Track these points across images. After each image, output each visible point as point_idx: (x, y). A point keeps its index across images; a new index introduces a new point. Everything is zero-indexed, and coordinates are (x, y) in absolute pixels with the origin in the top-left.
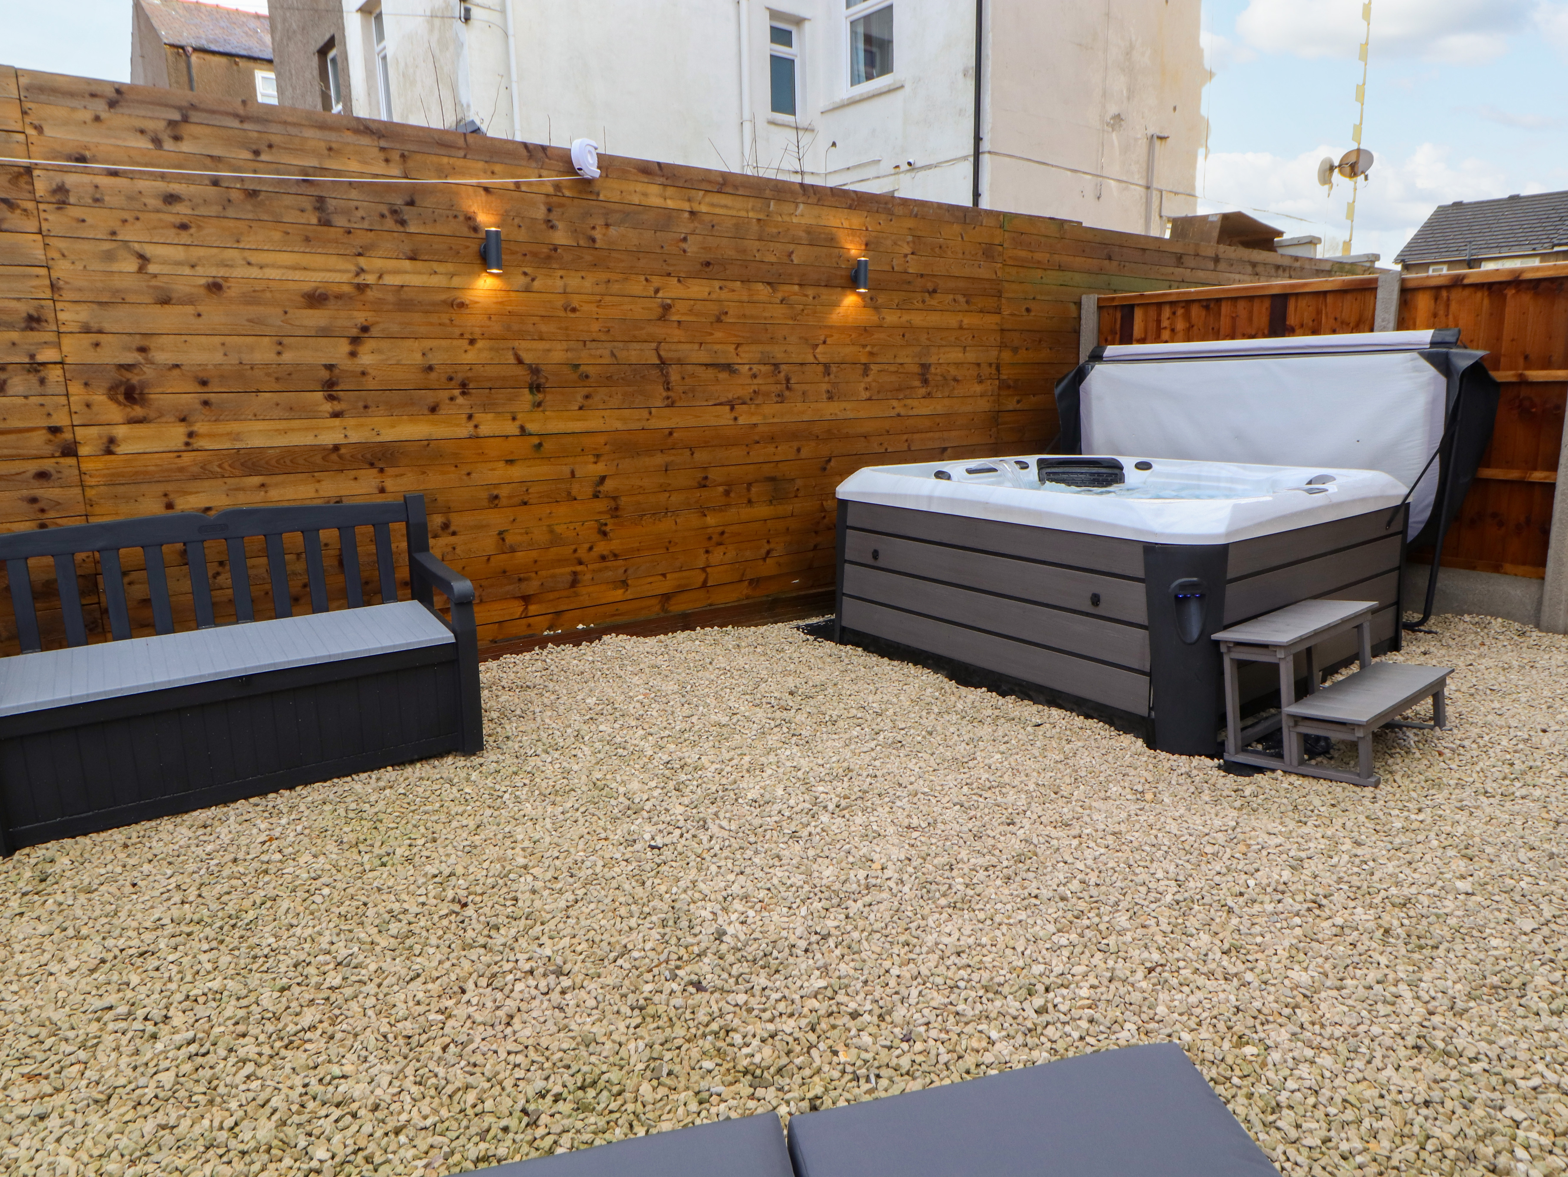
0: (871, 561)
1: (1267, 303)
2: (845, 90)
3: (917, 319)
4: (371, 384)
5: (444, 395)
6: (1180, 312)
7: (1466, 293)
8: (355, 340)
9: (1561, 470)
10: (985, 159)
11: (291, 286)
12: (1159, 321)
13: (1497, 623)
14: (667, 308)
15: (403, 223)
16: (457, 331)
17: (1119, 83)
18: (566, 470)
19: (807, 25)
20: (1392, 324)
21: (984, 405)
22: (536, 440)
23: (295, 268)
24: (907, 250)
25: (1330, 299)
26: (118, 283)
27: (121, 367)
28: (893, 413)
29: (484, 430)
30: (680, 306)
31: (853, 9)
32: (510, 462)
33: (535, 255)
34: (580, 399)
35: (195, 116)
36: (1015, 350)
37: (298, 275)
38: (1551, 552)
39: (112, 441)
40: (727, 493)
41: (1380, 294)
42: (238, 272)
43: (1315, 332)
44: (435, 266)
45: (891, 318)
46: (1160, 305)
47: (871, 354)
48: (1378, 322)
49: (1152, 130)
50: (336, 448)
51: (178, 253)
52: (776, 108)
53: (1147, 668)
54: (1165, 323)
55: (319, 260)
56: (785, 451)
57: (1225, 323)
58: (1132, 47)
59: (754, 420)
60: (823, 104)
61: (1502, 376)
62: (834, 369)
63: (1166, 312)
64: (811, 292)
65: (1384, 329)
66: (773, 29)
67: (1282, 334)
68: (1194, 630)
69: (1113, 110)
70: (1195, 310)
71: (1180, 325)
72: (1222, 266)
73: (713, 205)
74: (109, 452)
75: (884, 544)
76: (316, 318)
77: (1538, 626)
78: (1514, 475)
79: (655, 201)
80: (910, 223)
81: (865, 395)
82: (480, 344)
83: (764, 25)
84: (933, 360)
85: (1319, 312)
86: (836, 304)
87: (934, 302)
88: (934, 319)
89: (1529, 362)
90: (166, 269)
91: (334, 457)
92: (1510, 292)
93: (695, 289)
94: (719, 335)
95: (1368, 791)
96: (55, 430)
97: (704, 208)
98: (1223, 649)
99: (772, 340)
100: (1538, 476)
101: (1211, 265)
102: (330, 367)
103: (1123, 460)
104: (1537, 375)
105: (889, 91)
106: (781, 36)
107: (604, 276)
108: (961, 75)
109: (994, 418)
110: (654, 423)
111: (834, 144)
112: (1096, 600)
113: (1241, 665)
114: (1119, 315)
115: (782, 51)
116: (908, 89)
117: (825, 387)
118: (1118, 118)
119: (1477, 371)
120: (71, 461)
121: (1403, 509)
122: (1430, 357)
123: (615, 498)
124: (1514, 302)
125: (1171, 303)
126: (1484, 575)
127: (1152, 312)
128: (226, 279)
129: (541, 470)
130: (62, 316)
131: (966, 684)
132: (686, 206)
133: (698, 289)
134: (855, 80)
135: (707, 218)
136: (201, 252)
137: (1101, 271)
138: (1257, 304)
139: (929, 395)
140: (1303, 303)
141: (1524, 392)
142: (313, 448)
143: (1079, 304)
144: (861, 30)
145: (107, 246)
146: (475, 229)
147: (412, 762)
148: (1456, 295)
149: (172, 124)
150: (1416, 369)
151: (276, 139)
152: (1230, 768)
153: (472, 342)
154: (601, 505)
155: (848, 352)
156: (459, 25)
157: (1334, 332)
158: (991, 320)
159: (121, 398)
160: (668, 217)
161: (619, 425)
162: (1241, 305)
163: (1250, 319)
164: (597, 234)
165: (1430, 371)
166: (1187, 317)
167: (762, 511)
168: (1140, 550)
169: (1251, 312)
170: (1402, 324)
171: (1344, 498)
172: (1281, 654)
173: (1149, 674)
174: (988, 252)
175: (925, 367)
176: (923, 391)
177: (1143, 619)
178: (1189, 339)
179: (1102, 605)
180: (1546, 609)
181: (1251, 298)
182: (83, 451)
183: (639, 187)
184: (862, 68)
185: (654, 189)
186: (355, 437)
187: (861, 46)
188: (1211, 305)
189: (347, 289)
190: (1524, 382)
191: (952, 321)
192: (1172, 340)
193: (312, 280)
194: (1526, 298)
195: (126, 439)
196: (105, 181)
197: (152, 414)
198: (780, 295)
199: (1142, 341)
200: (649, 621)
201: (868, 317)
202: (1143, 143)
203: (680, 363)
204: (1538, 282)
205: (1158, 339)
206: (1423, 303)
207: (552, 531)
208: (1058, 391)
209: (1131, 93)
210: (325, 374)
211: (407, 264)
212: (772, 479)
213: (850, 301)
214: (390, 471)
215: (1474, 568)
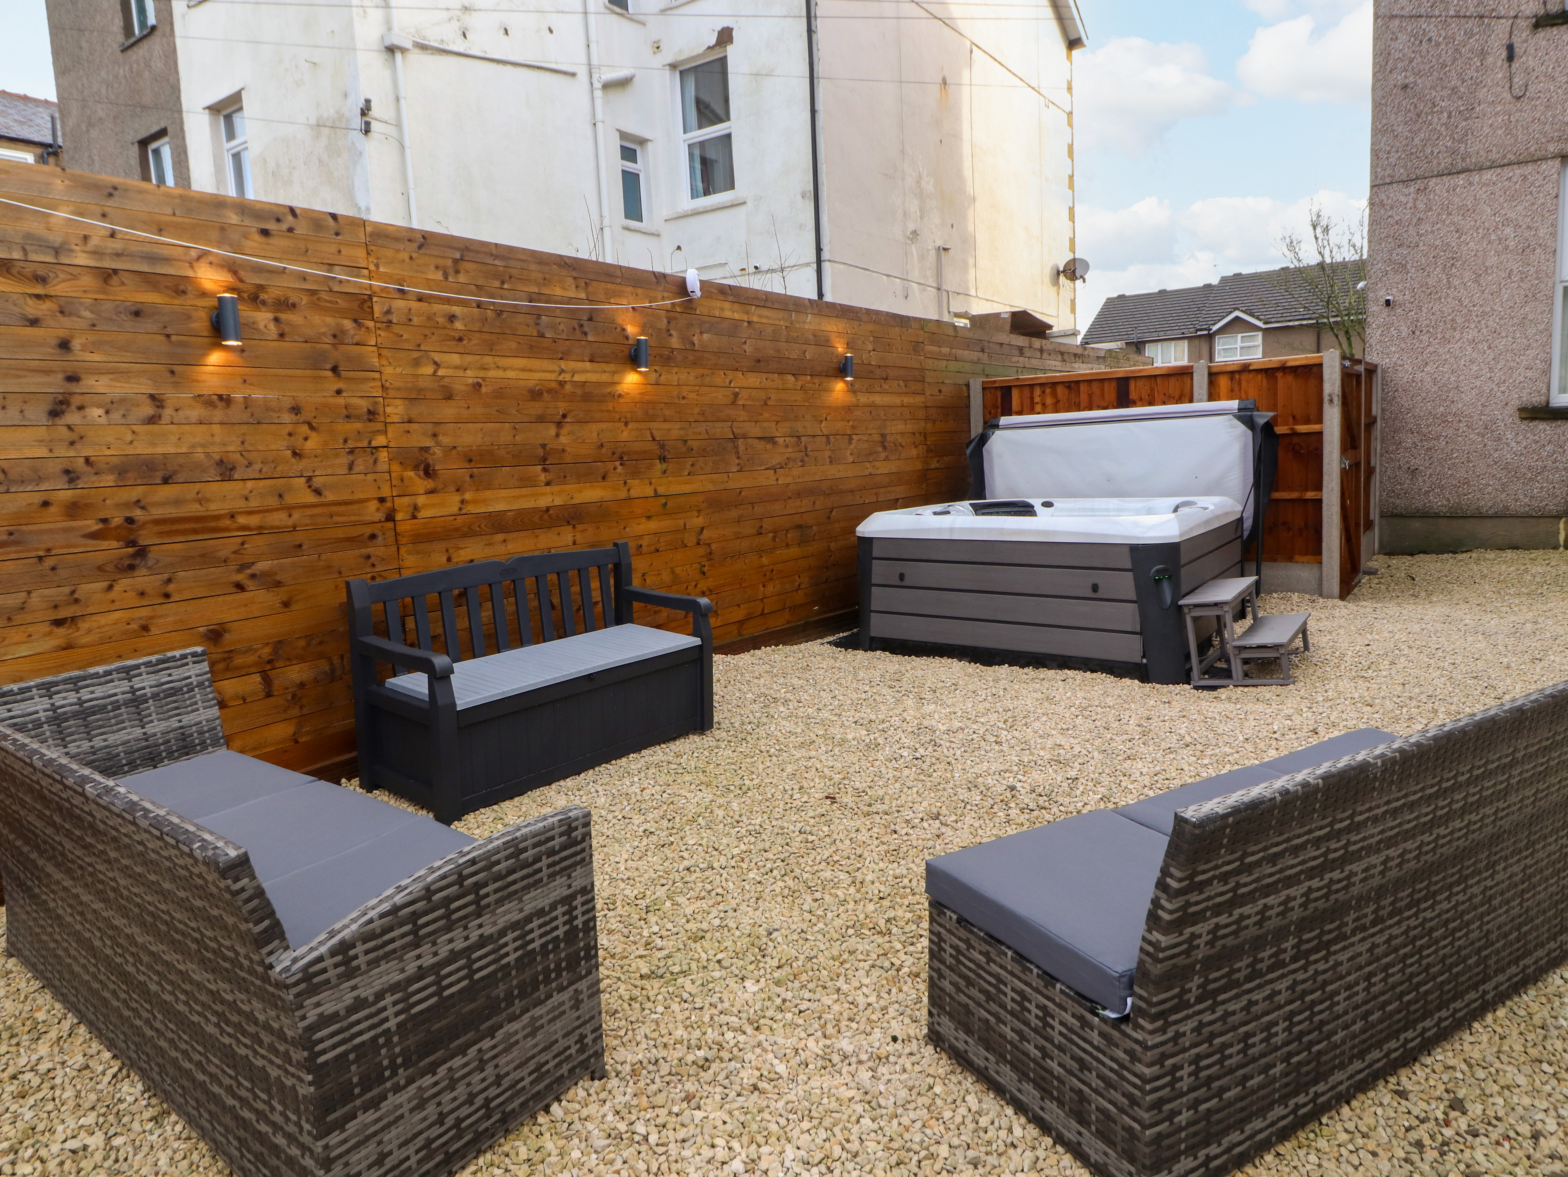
0: (898, 583)
1: (1114, 384)
2: (687, 203)
3: (878, 399)
4: (568, 459)
5: (610, 466)
6: (1048, 391)
7: (1251, 376)
8: (559, 424)
9: (1325, 490)
10: (826, 266)
11: (522, 383)
12: (1032, 398)
13: (1295, 596)
14: (736, 395)
15: (585, 334)
16: (617, 416)
17: (914, 207)
18: (681, 522)
19: (650, 145)
20: (1205, 397)
21: (919, 466)
22: (663, 500)
23: (523, 370)
24: (870, 347)
25: (1159, 380)
26: (422, 384)
27: (421, 449)
28: (867, 472)
29: (634, 493)
30: (744, 394)
31: (689, 135)
32: (649, 518)
33: (661, 356)
34: (688, 466)
35: (469, 256)
36: (934, 422)
37: (525, 375)
38: (1324, 545)
39: (416, 508)
40: (774, 538)
41: (1196, 377)
42: (492, 374)
43: (1151, 404)
44: (603, 366)
45: (863, 399)
46: (1032, 386)
47: (853, 427)
48: (1196, 395)
49: (939, 243)
50: (548, 509)
51: (455, 359)
52: (628, 216)
53: (1138, 629)
54: (1037, 399)
55: (536, 363)
56: (805, 504)
57: (1084, 398)
58: (920, 177)
59: (789, 480)
60: (666, 213)
61: (1280, 430)
62: (832, 439)
63: (1038, 391)
64: (817, 380)
65: (1200, 401)
66: (623, 147)
67: (1127, 406)
68: (1168, 599)
69: (911, 227)
70: (1060, 390)
71: (1049, 401)
72: (1045, 355)
73: (760, 316)
74: (414, 517)
75: (909, 569)
76: (536, 408)
77: (1321, 595)
78: (1294, 495)
79: (728, 314)
80: (871, 327)
81: (851, 459)
82: (630, 426)
83: (615, 144)
84: (888, 431)
85: (1152, 390)
86: (829, 390)
87: (886, 387)
88: (887, 399)
89: (1296, 420)
90: (450, 372)
91: (546, 517)
92: (1279, 375)
93: (752, 380)
94: (766, 415)
95: (1291, 687)
96: (382, 500)
97: (755, 319)
98: (1186, 610)
99: (796, 418)
100: (1310, 495)
101: (1038, 354)
102: (544, 446)
103: (1031, 501)
104: (1302, 428)
105: (732, 206)
106: (628, 154)
107: (701, 371)
108: (799, 197)
109: (923, 476)
110: (732, 485)
111: (679, 248)
112: (1095, 588)
113: (1195, 619)
114: (999, 394)
115: (630, 166)
116: (750, 205)
117: (828, 453)
118: (915, 233)
119: (1268, 427)
120: (390, 525)
121: (1240, 521)
122: (1240, 418)
123: (709, 545)
124: (1283, 381)
125: (1041, 385)
126: (1283, 564)
127: (1027, 392)
128: (484, 379)
129: (666, 524)
130: (389, 410)
131: (990, 664)
132: (745, 318)
133: (753, 380)
134: (694, 195)
135: (757, 326)
136: (470, 358)
137: (979, 361)
138: (1106, 385)
139: (887, 459)
140: (1140, 383)
141: (1295, 440)
142: (535, 510)
143: (968, 386)
144: (697, 152)
145: (416, 355)
146: (627, 338)
147: (674, 739)
148: (1244, 377)
149: (455, 261)
150: (1232, 427)
151: (514, 272)
152: (1197, 688)
153: (626, 424)
154: (701, 551)
155: (839, 425)
156: (357, 136)
157: (1164, 403)
158: (919, 399)
159: (421, 473)
160: (736, 324)
161: (711, 487)
162: (1095, 385)
163: (1103, 395)
164: (696, 339)
165: (1241, 428)
166: (1054, 394)
167: (794, 551)
168: (1127, 550)
169: (1102, 390)
170: (1212, 397)
171: (1219, 512)
172: (1226, 608)
173: (1140, 633)
174: (917, 347)
175: (883, 436)
176: (883, 455)
177: (1133, 596)
178: (1056, 411)
179: (1100, 591)
180: (1325, 583)
181: (1102, 381)
182: (399, 516)
183: (718, 304)
184: (700, 185)
185: (727, 305)
186: (558, 502)
187: (698, 166)
188: (1073, 385)
189: (554, 385)
190: (1295, 434)
191: (897, 400)
192: (1044, 412)
193: (533, 379)
194: (1290, 378)
195: (425, 506)
196: (415, 305)
197: (440, 486)
198: (800, 383)
199: (1020, 413)
200: (733, 643)
201: (850, 399)
202: (933, 253)
203: (745, 437)
204: (1297, 367)
205: (1032, 411)
206: (1224, 383)
207: (673, 572)
208: (968, 451)
209: (923, 213)
210: (540, 452)
211: (588, 365)
212: (799, 527)
213: (839, 386)
214: (580, 527)
215: (1275, 561)
